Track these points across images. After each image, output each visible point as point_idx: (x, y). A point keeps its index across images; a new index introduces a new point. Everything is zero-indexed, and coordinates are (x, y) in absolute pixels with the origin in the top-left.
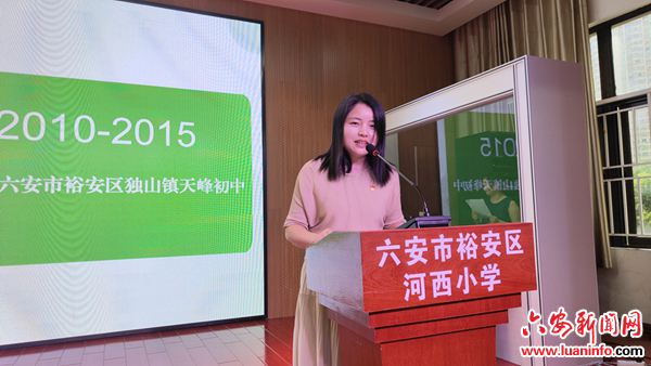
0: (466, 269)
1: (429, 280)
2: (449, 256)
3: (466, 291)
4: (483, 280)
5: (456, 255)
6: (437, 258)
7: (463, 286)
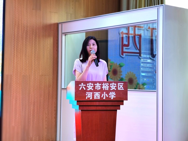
0: (105, 93)
1: (93, 94)
2: (100, 89)
4: (110, 96)
6: (96, 89)
7: (103, 97)
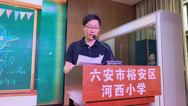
0: (131, 85)
1: (113, 89)
2: (123, 78)
3: (130, 94)
4: (138, 90)
5: (126, 78)
6: (118, 79)
7: (129, 92)
